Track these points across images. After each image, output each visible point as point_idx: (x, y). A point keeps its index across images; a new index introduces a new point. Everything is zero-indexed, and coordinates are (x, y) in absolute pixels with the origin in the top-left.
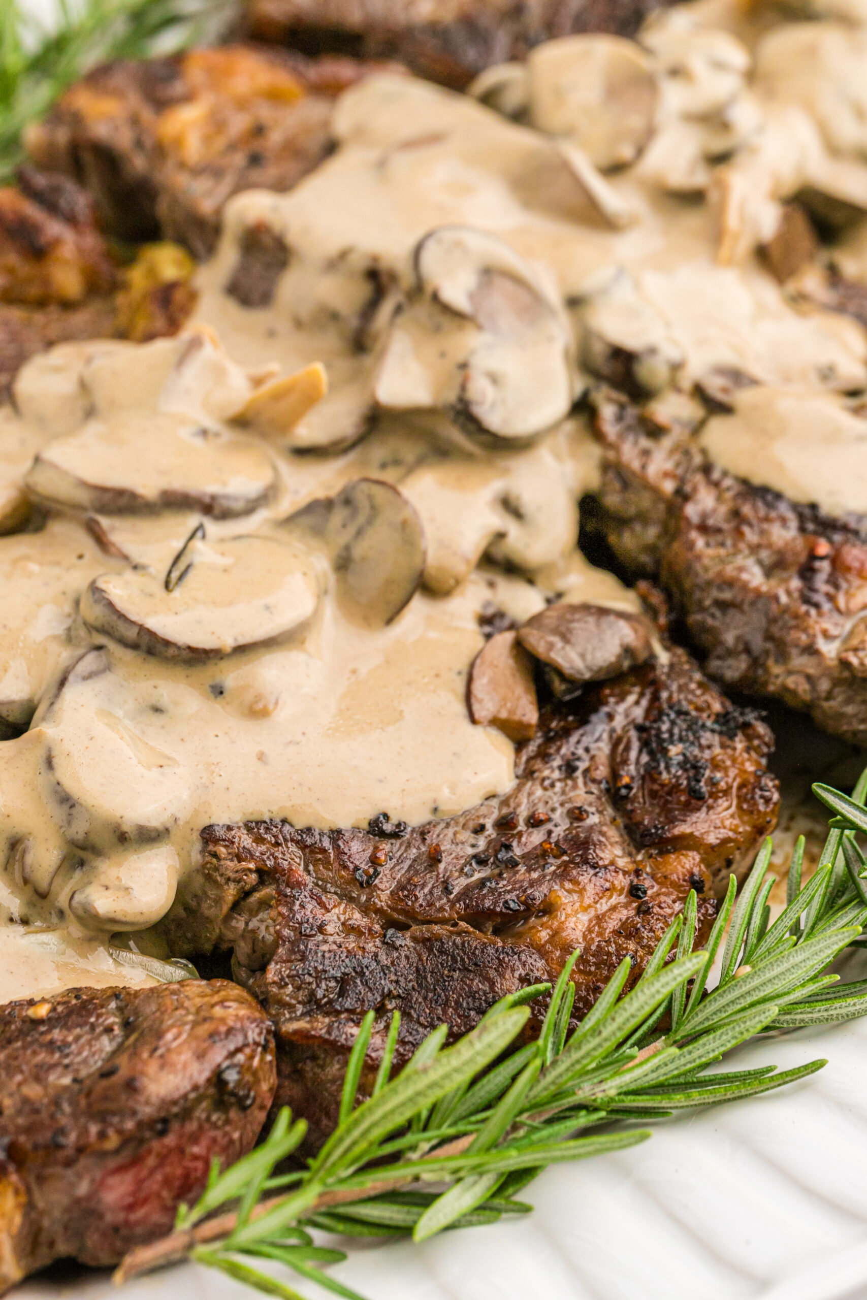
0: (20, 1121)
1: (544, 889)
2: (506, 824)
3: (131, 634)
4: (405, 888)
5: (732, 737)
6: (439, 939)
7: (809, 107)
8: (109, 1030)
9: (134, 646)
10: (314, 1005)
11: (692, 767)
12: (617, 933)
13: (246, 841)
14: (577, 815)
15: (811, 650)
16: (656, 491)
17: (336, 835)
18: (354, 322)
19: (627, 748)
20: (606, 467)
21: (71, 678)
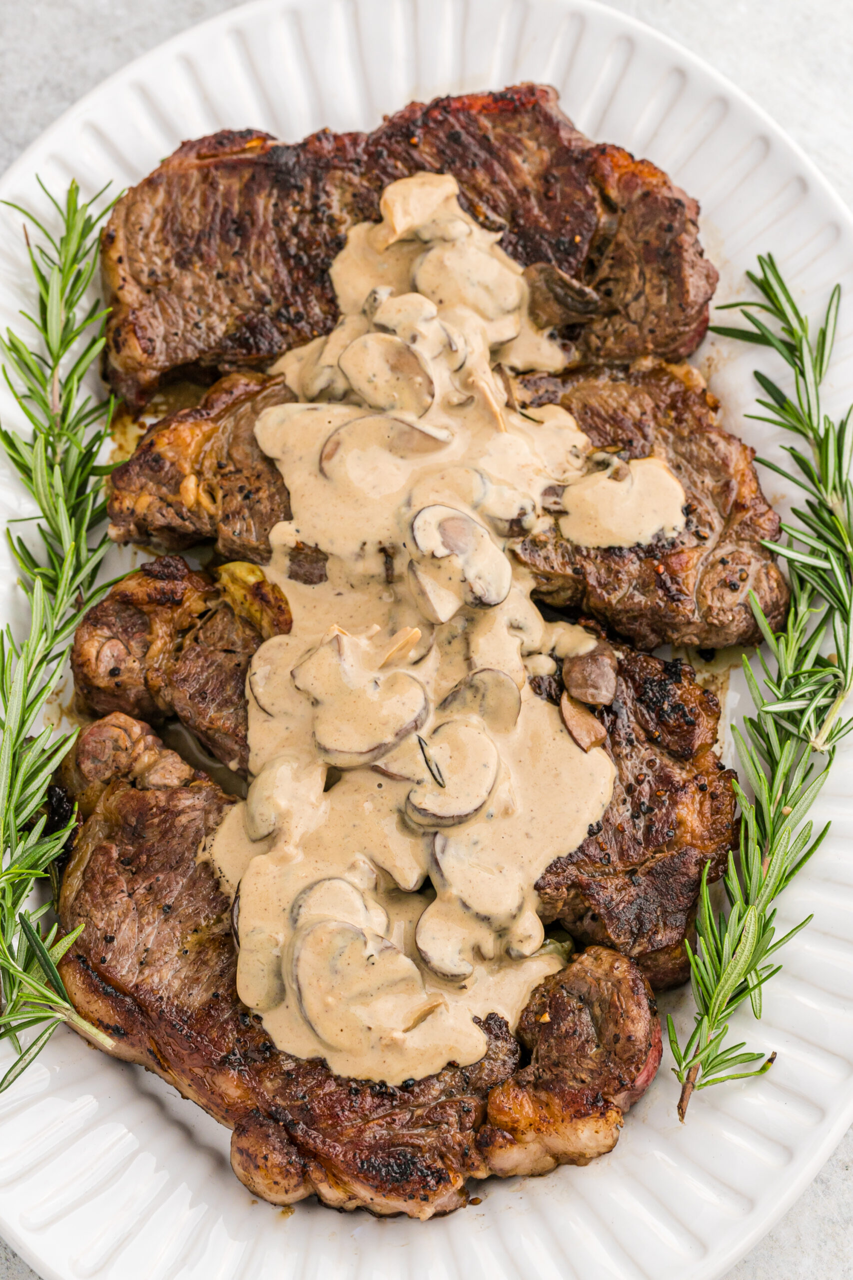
0: (597, 1082)
1: (673, 816)
2: (630, 789)
3: (451, 822)
4: (622, 854)
5: (680, 682)
6: (652, 868)
7: (464, 302)
8: (580, 1010)
9: (453, 825)
10: (636, 936)
11: (676, 708)
12: (712, 815)
13: (553, 879)
14: (651, 764)
15: (689, 623)
16: (564, 576)
17: (581, 849)
18: (384, 575)
19: (643, 715)
20: (536, 576)
21: (439, 856)
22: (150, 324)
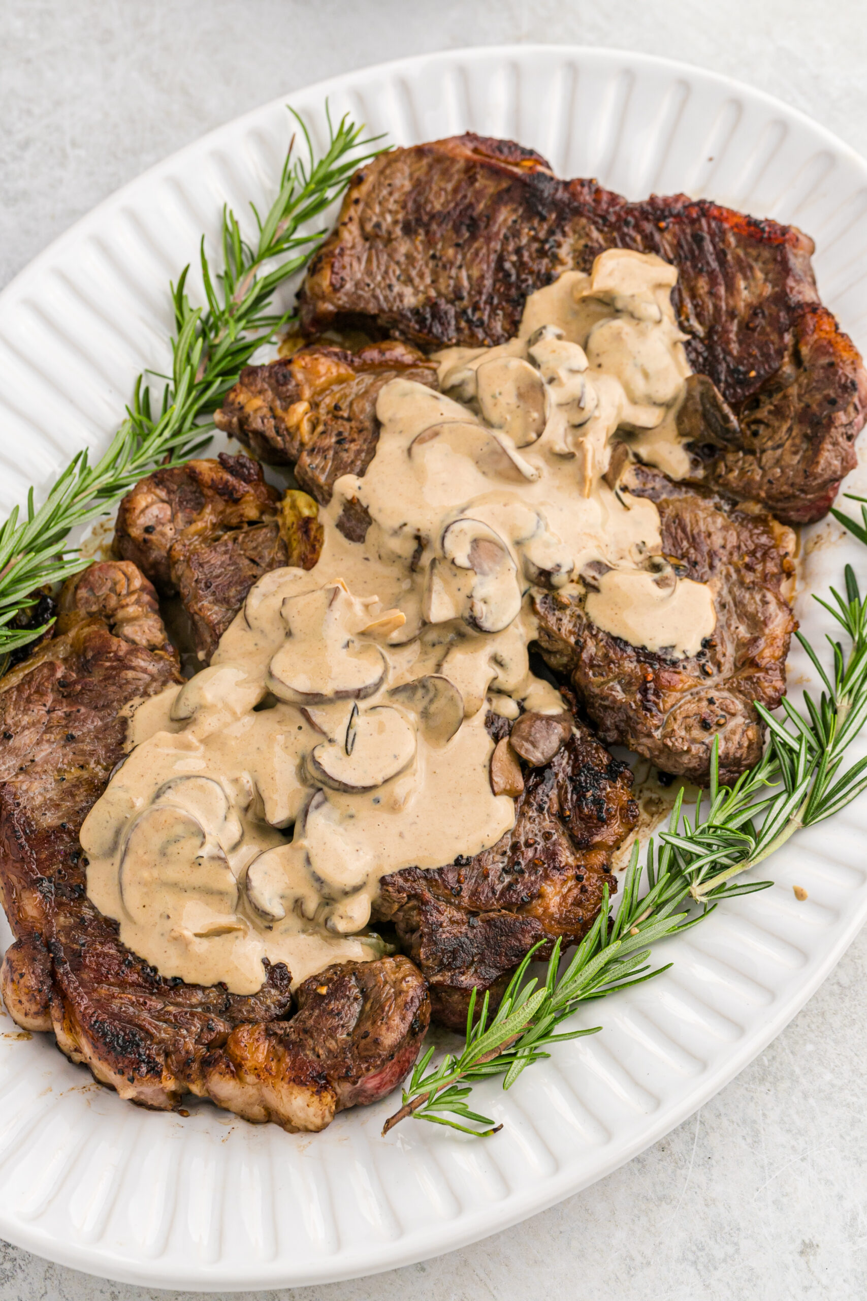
0: (329, 1062)
1: (538, 886)
2: (515, 847)
3: (336, 785)
4: (474, 894)
5: (615, 782)
6: (493, 919)
7: (619, 375)
8: (356, 999)
9: (337, 790)
10: (443, 967)
11: (598, 802)
12: (572, 904)
13: (400, 881)
14: (547, 836)
15: (649, 735)
16: (566, 642)
17: (440, 871)
18: (410, 560)
19: (566, 792)
20: (540, 629)
21: (310, 810)
22: (351, 265)
